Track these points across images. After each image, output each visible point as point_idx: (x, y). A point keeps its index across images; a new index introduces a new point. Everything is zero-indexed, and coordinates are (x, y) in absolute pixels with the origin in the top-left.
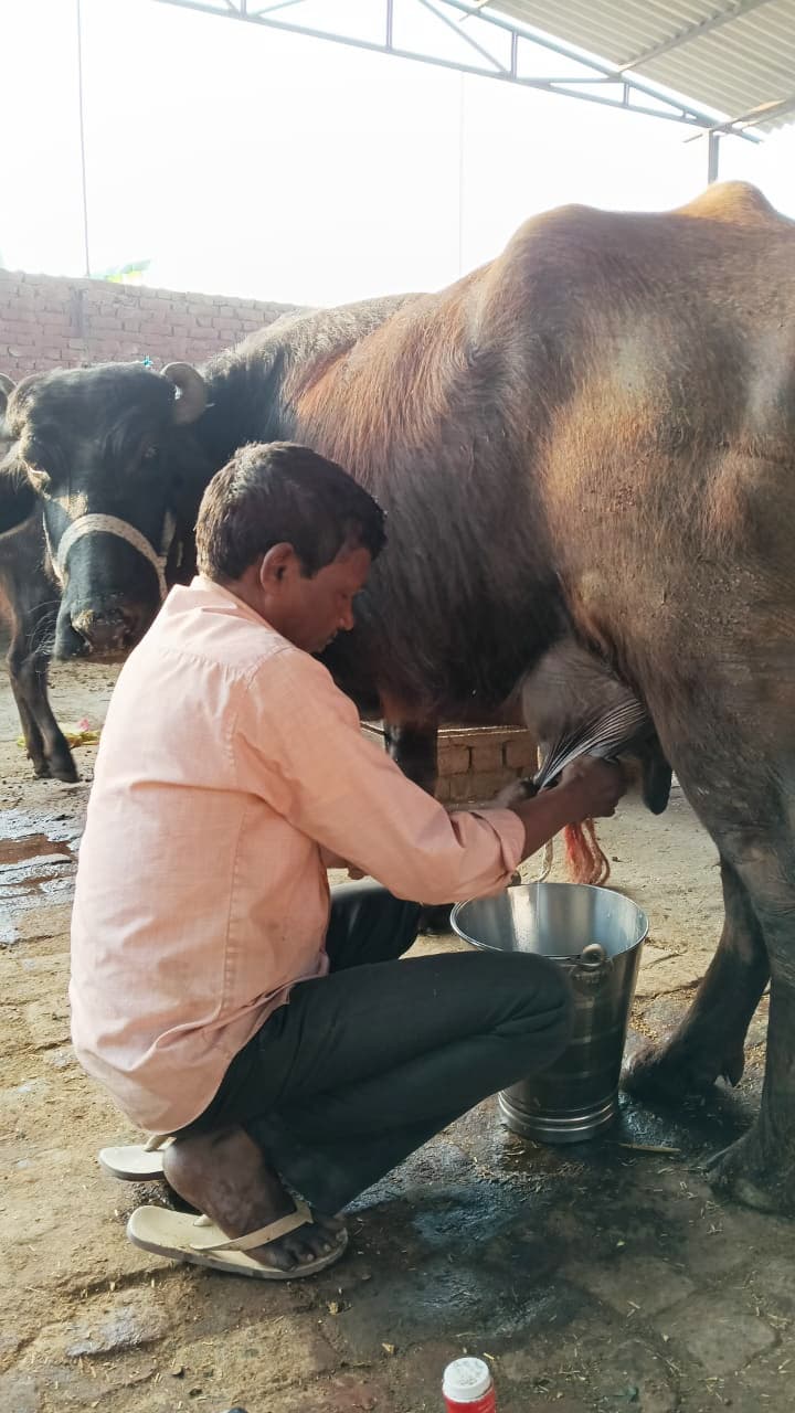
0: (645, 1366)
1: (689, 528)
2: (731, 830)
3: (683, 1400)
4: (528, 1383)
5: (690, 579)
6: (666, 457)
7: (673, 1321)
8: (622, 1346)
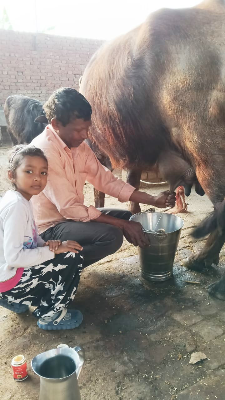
0: (188, 338)
1: (203, 115)
2: (218, 201)
3: (198, 347)
4: (157, 342)
5: (204, 130)
6: (196, 92)
7: (196, 327)
8: (182, 333)
